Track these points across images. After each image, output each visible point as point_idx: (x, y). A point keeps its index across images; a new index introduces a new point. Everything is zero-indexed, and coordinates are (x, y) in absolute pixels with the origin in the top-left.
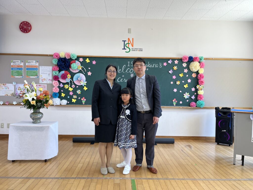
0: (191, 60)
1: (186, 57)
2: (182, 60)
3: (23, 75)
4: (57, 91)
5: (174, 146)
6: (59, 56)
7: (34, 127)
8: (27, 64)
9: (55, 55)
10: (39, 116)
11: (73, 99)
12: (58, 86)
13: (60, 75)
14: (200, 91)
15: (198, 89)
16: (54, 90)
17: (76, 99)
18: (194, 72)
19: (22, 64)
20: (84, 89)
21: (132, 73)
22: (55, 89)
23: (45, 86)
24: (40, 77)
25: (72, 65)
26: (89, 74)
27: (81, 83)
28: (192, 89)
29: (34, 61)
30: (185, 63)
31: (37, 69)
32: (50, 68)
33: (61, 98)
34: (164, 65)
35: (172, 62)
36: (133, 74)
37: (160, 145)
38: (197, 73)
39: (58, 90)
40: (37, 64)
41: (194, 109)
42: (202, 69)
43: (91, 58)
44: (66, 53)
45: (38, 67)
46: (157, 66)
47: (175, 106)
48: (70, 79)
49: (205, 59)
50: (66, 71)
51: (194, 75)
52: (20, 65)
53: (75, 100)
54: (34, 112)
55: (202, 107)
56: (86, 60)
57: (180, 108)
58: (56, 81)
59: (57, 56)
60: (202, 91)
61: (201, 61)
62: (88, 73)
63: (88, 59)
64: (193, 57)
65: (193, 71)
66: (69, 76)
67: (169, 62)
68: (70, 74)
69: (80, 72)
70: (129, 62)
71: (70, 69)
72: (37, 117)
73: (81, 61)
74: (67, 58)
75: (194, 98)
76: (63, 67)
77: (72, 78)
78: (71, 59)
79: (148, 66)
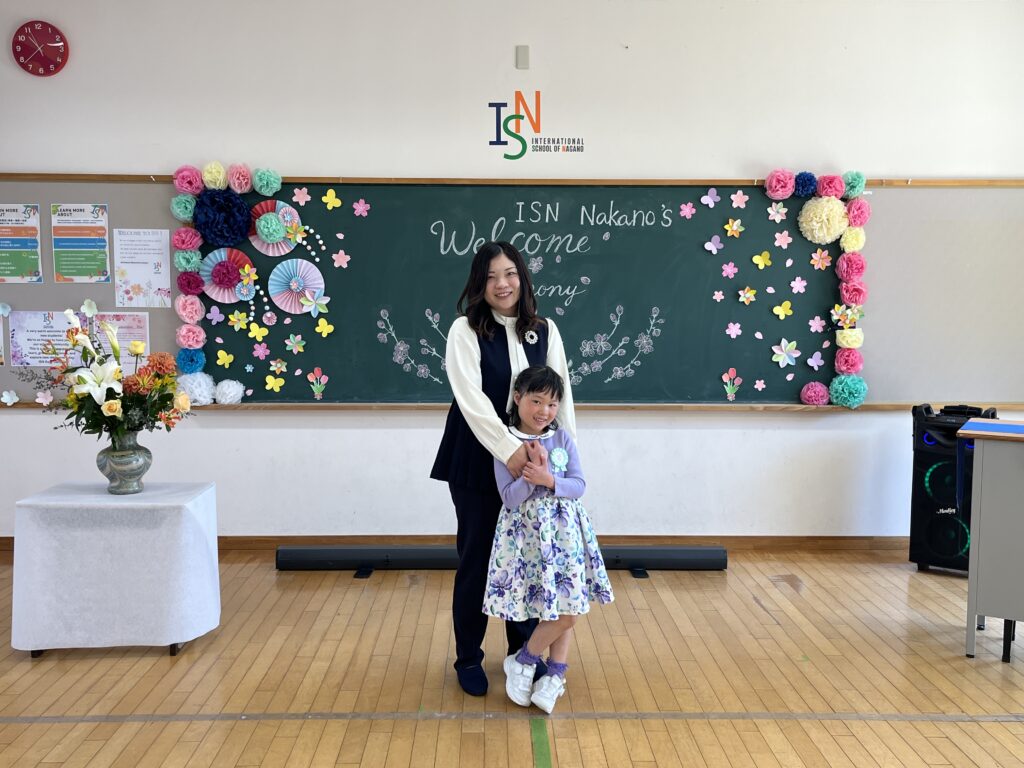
0: (807, 188)
1: (782, 177)
2: (766, 190)
3: (40, 270)
4: (197, 341)
5: (725, 582)
6: (199, 183)
7: (117, 510)
8: (55, 221)
9: (183, 178)
10: (135, 465)
11: (270, 379)
12: (199, 317)
13: (207, 268)
14: (847, 331)
15: (840, 324)
16: (182, 340)
17: (282, 375)
18: (819, 246)
19: (34, 221)
20: (318, 330)
21: (536, 256)
22: (189, 331)
23: (139, 321)
24: (117, 279)
25: (263, 222)
26: (341, 260)
27: (303, 305)
28: (811, 323)
29: (89, 207)
30: (781, 204)
31: (104, 241)
32: (162, 237)
33: (218, 375)
34: (682, 214)
35: (718, 199)
36: (540, 259)
37: (660, 577)
38: (835, 248)
39: (203, 336)
40: (103, 221)
41: (819, 413)
42: (857, 229)
43: (349, 189)
44: (231, 167)
45: (104, 234)
46: (650, 220)
47: (733, 402)
48: (255, 285)
49: (870, 184)
50: (235, 251)
51: (820, 260)
52: (26, 224)
53: (281, 382)
54: (113, 449)
55: (854, 403)
56: (324, 199)
57: (752, 409)
58: (189, 296)
59: (190, 183)
60: (858, 331)
61: (854, 194)
62: (334, 256)
63: (331, 193)
64: (817, 177)
65: (817, 242)
66: (248, 275)
67: (705, 200)
68: (253, 265)
69: (299, 252)
70: (521, 204)
71: (251, 239)
72: (130, 466)
73: (302, 204)
74: (239, 192)
75: (822, 363)
76: (221, 231)
77: (262, 282)
78: (254, 195)
79: (610, 222)
